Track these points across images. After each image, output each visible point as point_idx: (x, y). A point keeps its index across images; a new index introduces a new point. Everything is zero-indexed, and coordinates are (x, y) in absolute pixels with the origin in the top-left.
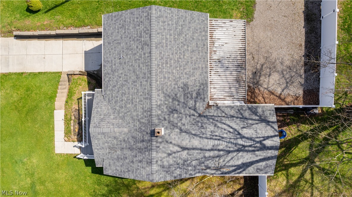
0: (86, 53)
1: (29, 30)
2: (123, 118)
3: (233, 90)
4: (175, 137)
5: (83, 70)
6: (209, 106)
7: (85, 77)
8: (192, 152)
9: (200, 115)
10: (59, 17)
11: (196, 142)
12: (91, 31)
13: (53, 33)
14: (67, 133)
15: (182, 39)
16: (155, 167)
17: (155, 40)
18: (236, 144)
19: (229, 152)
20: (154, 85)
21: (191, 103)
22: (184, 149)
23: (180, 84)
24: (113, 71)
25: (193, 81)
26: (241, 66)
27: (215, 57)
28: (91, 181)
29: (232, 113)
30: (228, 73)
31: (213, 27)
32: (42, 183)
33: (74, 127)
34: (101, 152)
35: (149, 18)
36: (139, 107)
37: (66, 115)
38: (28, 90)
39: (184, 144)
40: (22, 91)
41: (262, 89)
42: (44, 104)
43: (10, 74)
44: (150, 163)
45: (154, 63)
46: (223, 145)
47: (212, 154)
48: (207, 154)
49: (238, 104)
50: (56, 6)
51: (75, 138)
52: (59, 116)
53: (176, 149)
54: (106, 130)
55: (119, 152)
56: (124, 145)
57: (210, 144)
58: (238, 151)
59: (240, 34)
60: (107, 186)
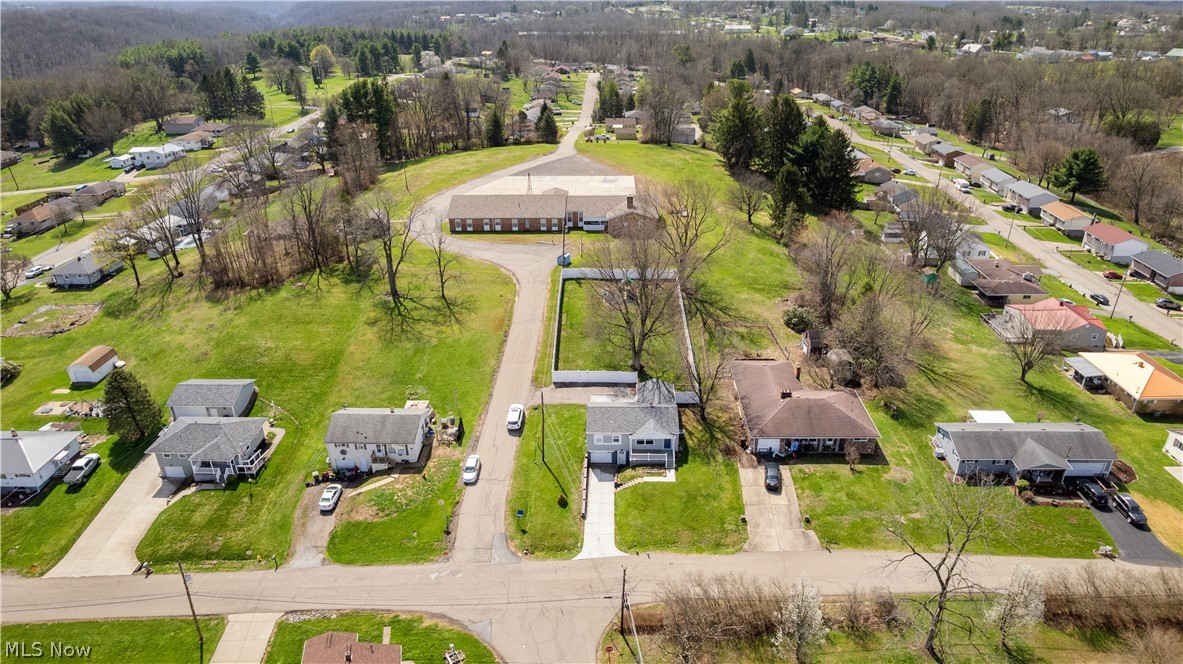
5: (612, 480)
28: (693, 465)
32: (699, 490)
33: (656, 471)
38: (628, 507)
40: (630, 510)
51: (663, 471)
60: (694, 457)
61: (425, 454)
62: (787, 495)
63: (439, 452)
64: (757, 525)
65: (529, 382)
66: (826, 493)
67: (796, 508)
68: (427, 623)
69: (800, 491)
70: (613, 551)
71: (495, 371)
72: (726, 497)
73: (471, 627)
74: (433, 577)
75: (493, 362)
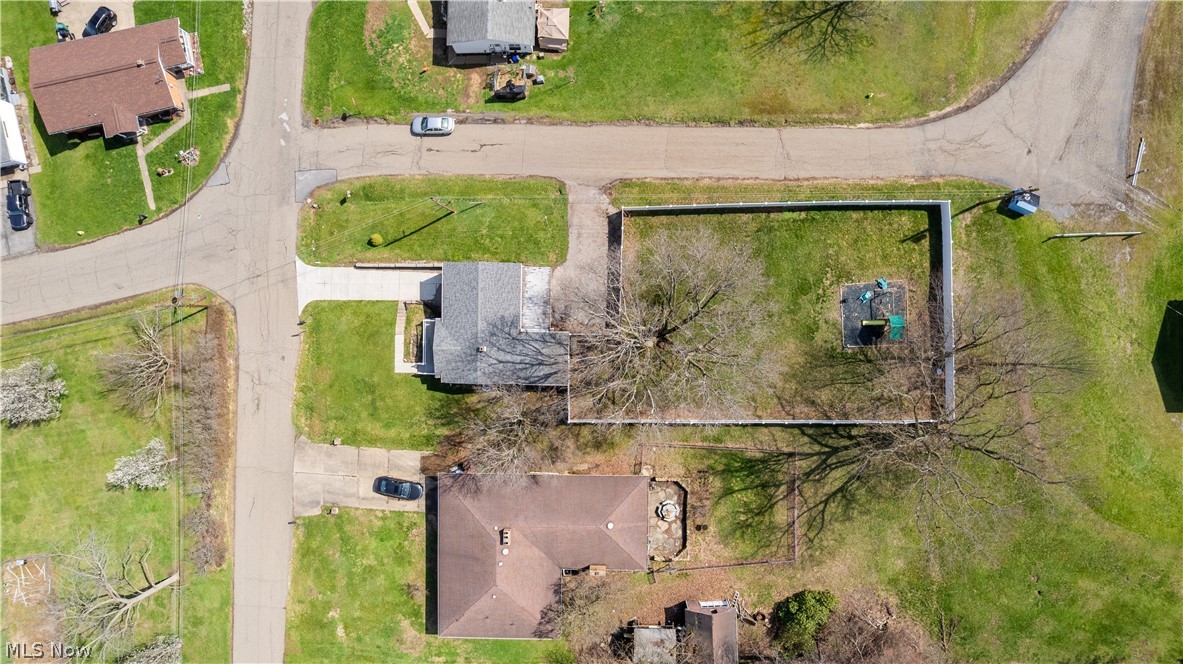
0: (421, 283)
1: (369, 262)
2: (457, 340)
3: (541, 320)
4: (494, 352)
5: (419, 299)
6: (520, 333)
7: (422, 306)
8: (505, 365)
9: (514, 339)
10: (397, 251)
11: (509, 358)
12: (427, 265)
13: (392, 265)
14: (407, 355)
15: (500, 284)
16: (479, 373)
17: (481, 285)
18: (537, 359)
19: (533, 365)
20: (479, 317)
21: (507, 330)
22: (500, 362)
23: (499, 315)
24: (451, 306)
25: (508, 314)
26: (546, 303)
27: (527, 295)
28: (426, 397)
29: (537, 337)
30: (536, 307)
31: (525, 273)
32: (383, 399)
33: (413, 349)
34: (440, 365)
35: (476, 269)
36: (469, 332)
37: (405, 340)
38: (368, 316)
39: (500, 358)
40: (362, 318)
41: (572, 320)
42: (384, 330)
43: (349, 301)
44: (475, 370)
45: (480, 301)
46: (528, 360)
47: (520, 366)
48: (518, 366)
49: (543, 331)
50: (395, 241)
51: (413, 359)
52: (399, 341)
53: (495, 362)
54: (444, 348)
55: (453, 365)
56: (458, 359)
57: (518, 359)
58: (540, 364)
59: (546, 278)
60: (440, 401)
61: (469, 61)
62: (373, 498)
63: (476, 77)
64: (329, 455)
65: (620, 176)
66: (375, 544)
67: (352, 503)
68: (230, 123)
69: (380, 515)
70: (304, 299)
71: (649, 121)
72: (375, 428)
73: (223, 165)
74: (284, 116)
75: (669, 112)
